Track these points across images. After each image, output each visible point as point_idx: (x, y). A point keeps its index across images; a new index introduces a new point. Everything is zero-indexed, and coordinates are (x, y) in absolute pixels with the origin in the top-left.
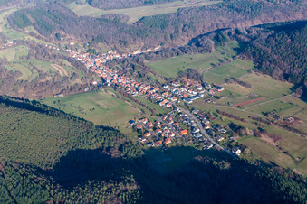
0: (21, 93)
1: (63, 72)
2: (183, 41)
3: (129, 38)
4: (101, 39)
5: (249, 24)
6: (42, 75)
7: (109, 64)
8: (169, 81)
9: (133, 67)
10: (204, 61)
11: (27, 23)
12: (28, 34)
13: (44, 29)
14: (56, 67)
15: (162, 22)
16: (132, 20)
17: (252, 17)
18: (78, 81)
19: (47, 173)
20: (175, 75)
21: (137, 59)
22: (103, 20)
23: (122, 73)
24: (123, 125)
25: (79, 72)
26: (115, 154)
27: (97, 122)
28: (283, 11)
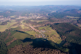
0: (22, 31)
1: (28, 28)
2: (44, 25)
3: (37, 24)
4: (33, 24)
5: (52, 23)
6: (25, 28)
7: (34, 27)
8: (41, 30)
9: (37, 28)
10: (45, 28)
11: (25, 22)
12: (25, 23)
13: (27, 23)
14: (27, 27)
15: (41, 23)
16: (38, 22)
17: (53, 22)
18: (30, 29)
19: (22, 40)
20: (42, 29)
21: (37, 27)
22: (34, 22)
23: (35, 29)
24: (34, 35)
25: (30, 28)
26: (32, 38)
27: (31, 35)
28: (57, 22)
